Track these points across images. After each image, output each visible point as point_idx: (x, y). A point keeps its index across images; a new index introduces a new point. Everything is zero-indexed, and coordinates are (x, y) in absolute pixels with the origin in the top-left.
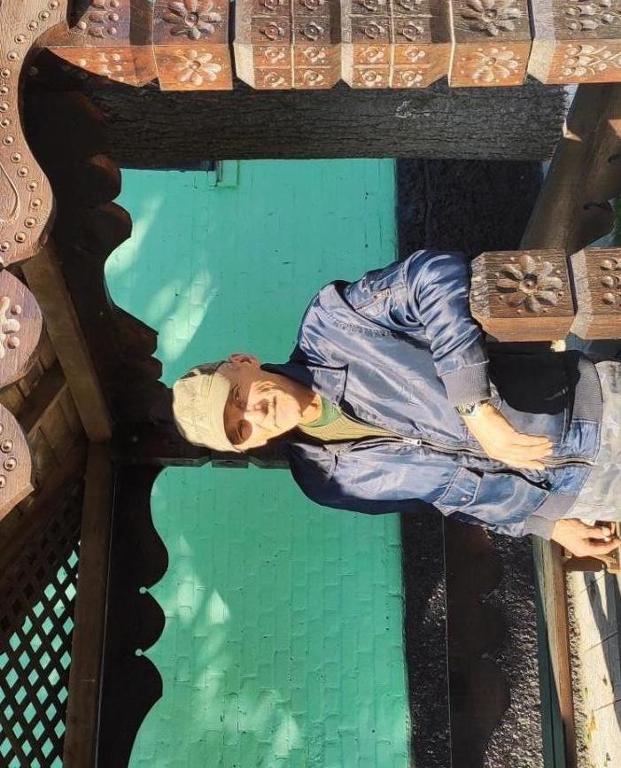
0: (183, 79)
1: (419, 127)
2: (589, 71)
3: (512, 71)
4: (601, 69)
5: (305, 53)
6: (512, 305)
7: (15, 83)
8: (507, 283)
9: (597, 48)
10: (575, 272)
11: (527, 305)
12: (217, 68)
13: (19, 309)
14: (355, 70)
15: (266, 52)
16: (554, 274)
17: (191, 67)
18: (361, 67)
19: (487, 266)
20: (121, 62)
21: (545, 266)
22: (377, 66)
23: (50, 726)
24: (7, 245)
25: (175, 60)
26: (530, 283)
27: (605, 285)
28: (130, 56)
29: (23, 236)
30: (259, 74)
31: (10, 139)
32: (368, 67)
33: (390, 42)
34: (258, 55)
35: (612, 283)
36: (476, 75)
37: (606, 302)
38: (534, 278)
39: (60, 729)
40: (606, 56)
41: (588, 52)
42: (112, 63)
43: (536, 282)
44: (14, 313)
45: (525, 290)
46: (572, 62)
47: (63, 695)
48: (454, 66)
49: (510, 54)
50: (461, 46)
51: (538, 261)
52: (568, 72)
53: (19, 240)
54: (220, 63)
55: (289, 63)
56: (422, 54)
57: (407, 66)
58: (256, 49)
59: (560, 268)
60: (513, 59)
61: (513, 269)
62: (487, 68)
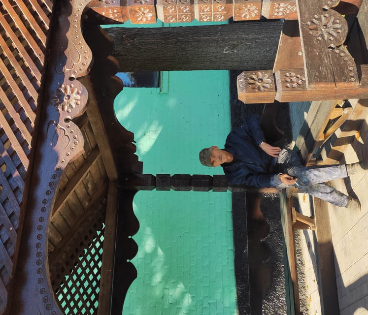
0: (139, 19)
1: (232, 57)
2: (283, 14)
3: (256, 14)
4: (288, 12)
5: (181, 8)
6: (253, 88)
7: (80, 19)
8: (252, 81)
9: (285, 4)
10: (276, 77)
11: (259, 88)
12: (150, 15)
13: (80, 92)
14: (200, 15)
15: (168, 8)
16: (269, 78)
17: (141, 14)
18: (202, 13)
19: (245, 76)
20: (116, 13)
21: (265, 76)
22: (207, 13)
23: (94, 289)
24: (76, 71)
25: (136, 12)
26: (260, 81)
27: (287, 81)
28: (120, 10)
29: (82, 68)
30: (166, 17)
31: (78, 37)
32: (204, 13)
33: (211, 3)
34: (165, 9)
35: (289, 81)
36: (243, 16)
37: (287, 87)
38: (261, 80)
39: (98, 290)
40: (289, 7)
41: (282, 6)
42: (114, 14)
43: (262, 81)
44: (78, 93)
45: (258, 84)
46: (277, 10)
47: (99, 277)
48: (235, 12)
49: (255, 7)
50: (237, 4)
51: (263, 74)
52: (276, 14)
53: (81, 70)
54: (151, 13)
55: (176, 12)
56: (223, 8)
57: (218, 13)
58: (164, 7)
59: (271, 76)
60: (256, 9)
61: (254, 77)
62: (246, 13)
